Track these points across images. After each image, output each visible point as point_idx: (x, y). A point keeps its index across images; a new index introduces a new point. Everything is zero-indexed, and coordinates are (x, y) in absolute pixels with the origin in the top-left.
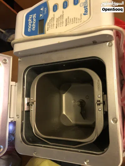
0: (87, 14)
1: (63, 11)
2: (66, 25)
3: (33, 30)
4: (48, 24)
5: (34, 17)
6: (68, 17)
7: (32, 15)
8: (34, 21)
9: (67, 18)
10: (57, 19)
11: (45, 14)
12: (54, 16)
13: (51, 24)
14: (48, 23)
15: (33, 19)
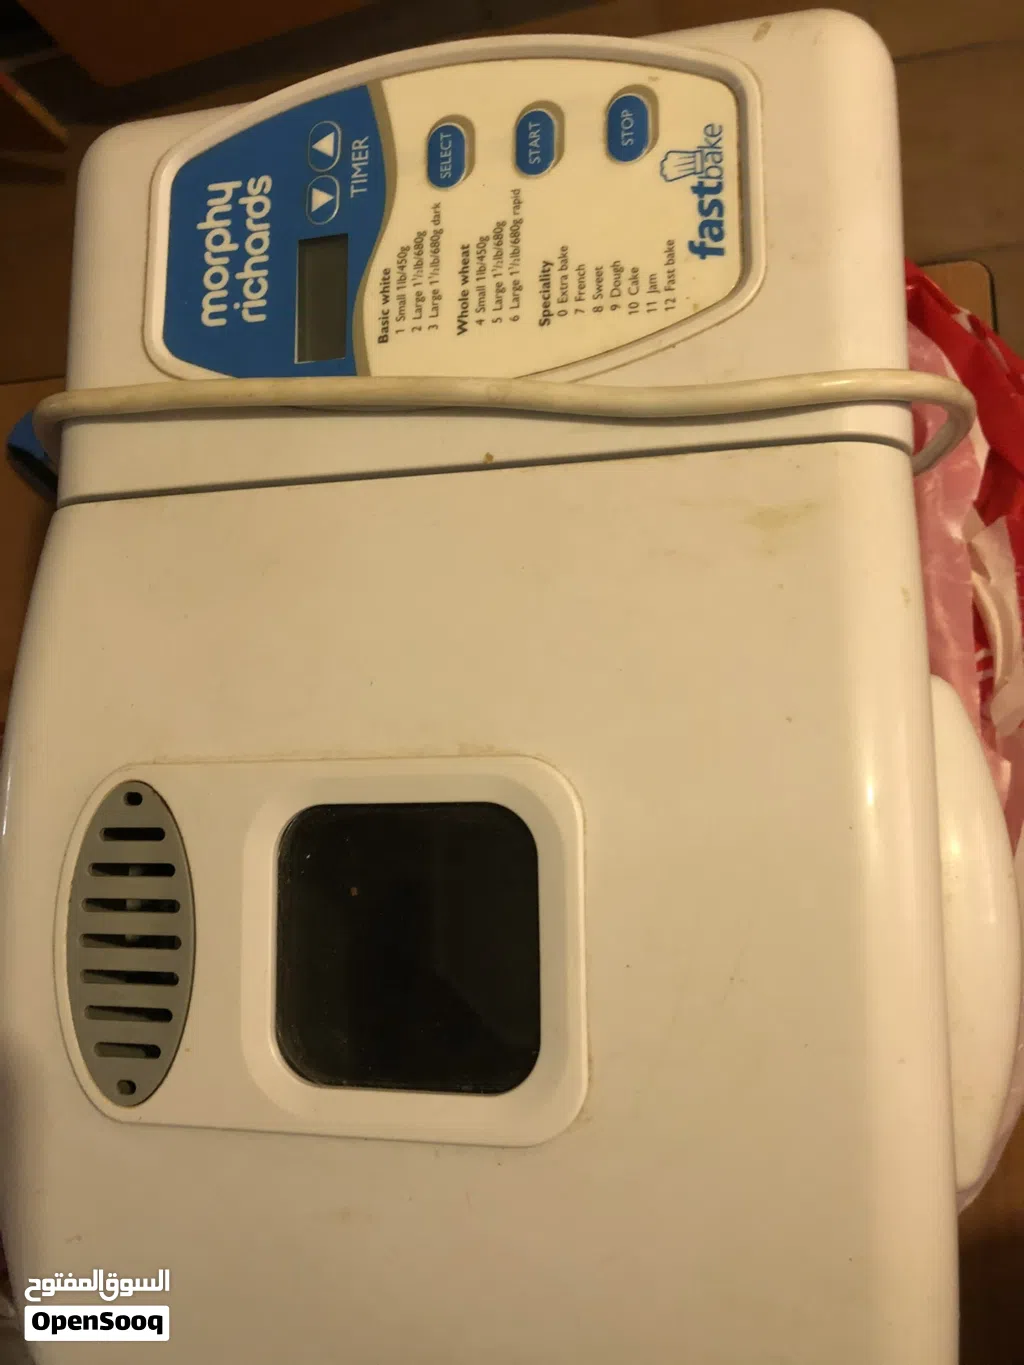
0: (720, 252)
1: (516, 192)
3: (247, 317)
6: (564, 249)
7: (238, 184)
8: (258, 243)
9: (554, 257)
10: (465, 250)
14: (387, 272)
15: (250, 224)
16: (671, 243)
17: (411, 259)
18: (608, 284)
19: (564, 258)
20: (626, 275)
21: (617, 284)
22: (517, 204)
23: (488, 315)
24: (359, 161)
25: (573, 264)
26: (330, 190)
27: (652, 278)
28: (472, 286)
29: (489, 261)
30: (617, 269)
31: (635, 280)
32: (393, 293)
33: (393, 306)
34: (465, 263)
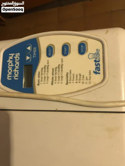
0: (99, 73)
1: (62, 59)
2: (67, 84)
3: (15, 79)
4: (39, 74)
5: (17, 59)
6: (70, 70)
7: (14, 54)
8: (17, 65)
9: (69, 72)
10: (53, 69)
11: (33, 57)
12: (48, 63)
13: (43, 76)
14: (39, 72)
15: (16, 62)
16: (90, 71)
17: (43, 70)
18: (78, 78)
19: (70, 72)
20: (82, 76)
21: (80, 78)
22: (62, 61)
23: (57, 82)
24: (35, 51)
25: (72, 73)
26: (30, 56)
27: (87, 77)
28: (54, 76)
29: (57, 72)
30: (80, 75)
31: (83, 77)
32: (40, 76)
33: (40, 79)
34: (53, 72)
